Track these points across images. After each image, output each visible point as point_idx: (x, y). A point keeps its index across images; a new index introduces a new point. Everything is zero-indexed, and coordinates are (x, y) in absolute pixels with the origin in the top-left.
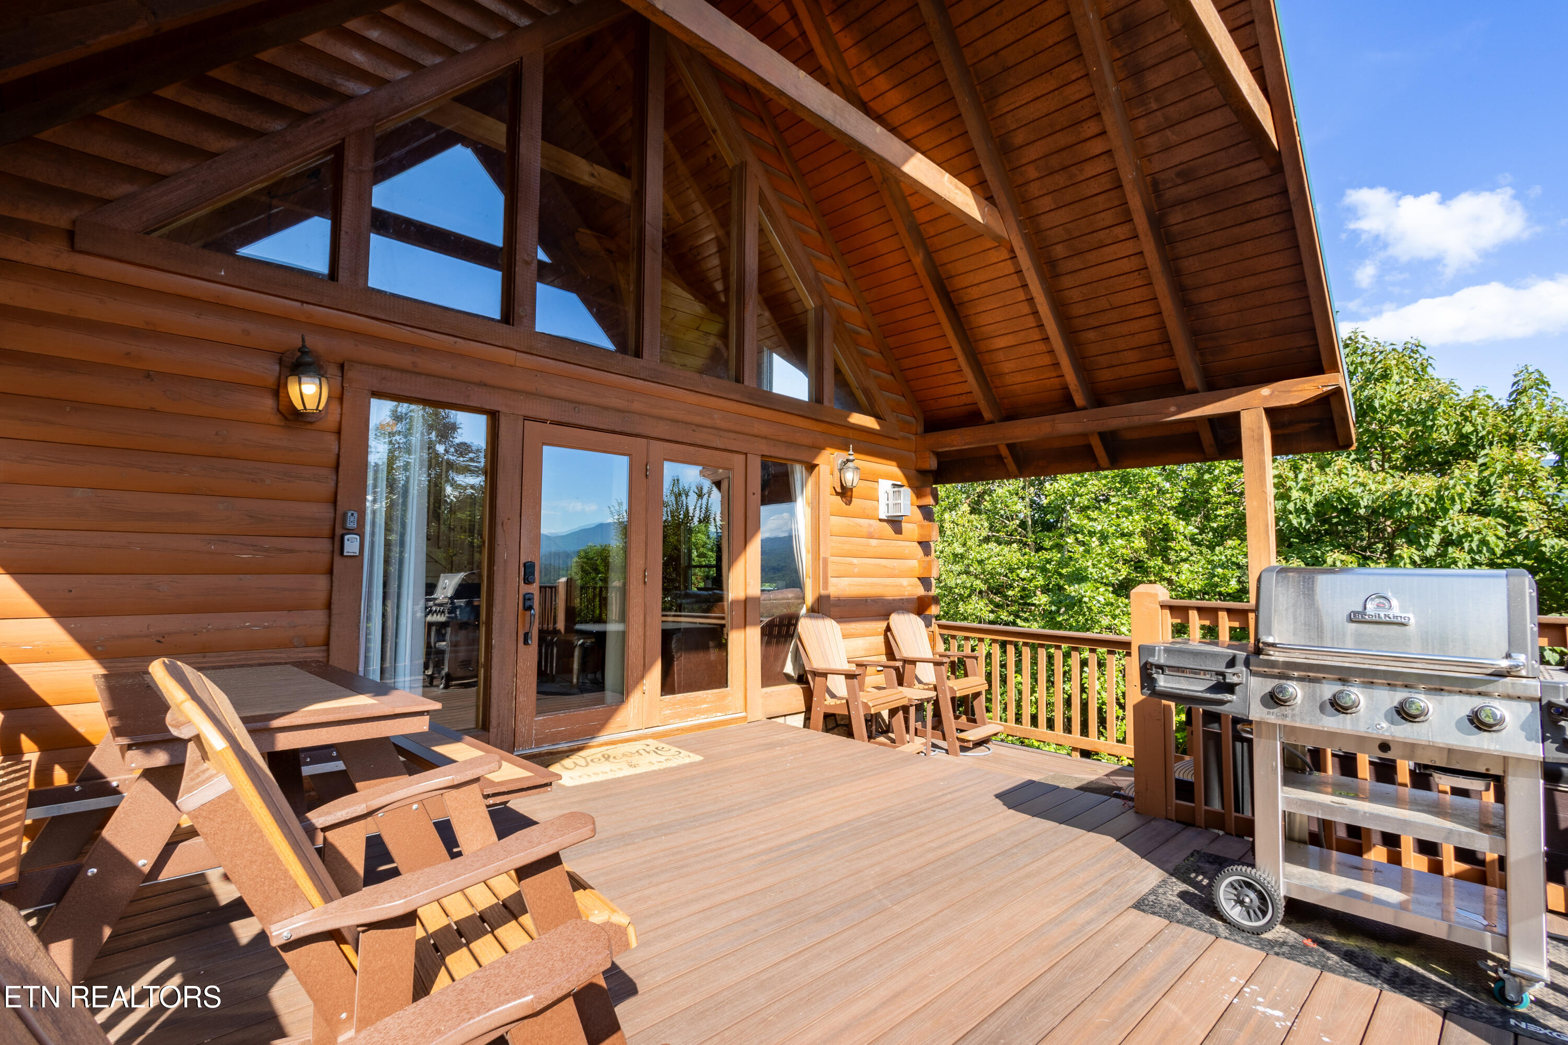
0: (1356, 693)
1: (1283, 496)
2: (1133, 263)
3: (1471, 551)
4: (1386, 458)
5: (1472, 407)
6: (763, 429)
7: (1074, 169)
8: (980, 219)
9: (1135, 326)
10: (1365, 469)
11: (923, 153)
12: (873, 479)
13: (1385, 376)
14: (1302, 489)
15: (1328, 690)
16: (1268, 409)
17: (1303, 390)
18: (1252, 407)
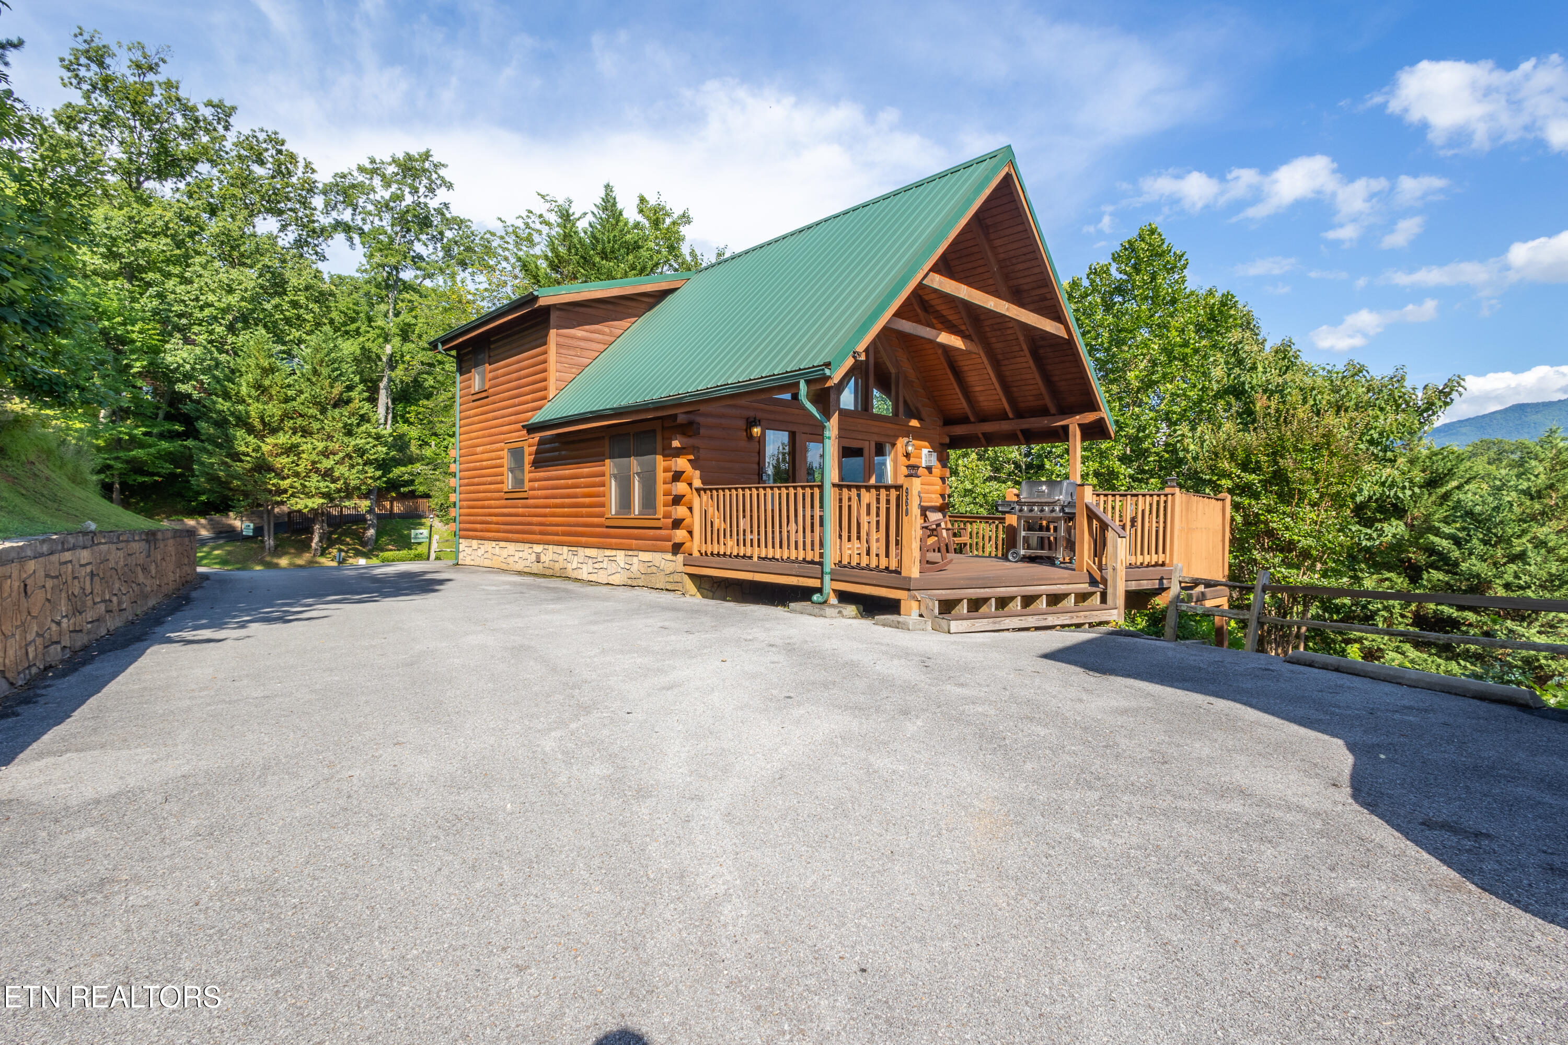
0: (1035, 507)
6: (874, 430)
8: (965, 348)
9: (1028, 388)
12: (919, 448)
15: (1030, 508)
16: (1079, 425)
17: (1089, 417)
18: (1074, 423)
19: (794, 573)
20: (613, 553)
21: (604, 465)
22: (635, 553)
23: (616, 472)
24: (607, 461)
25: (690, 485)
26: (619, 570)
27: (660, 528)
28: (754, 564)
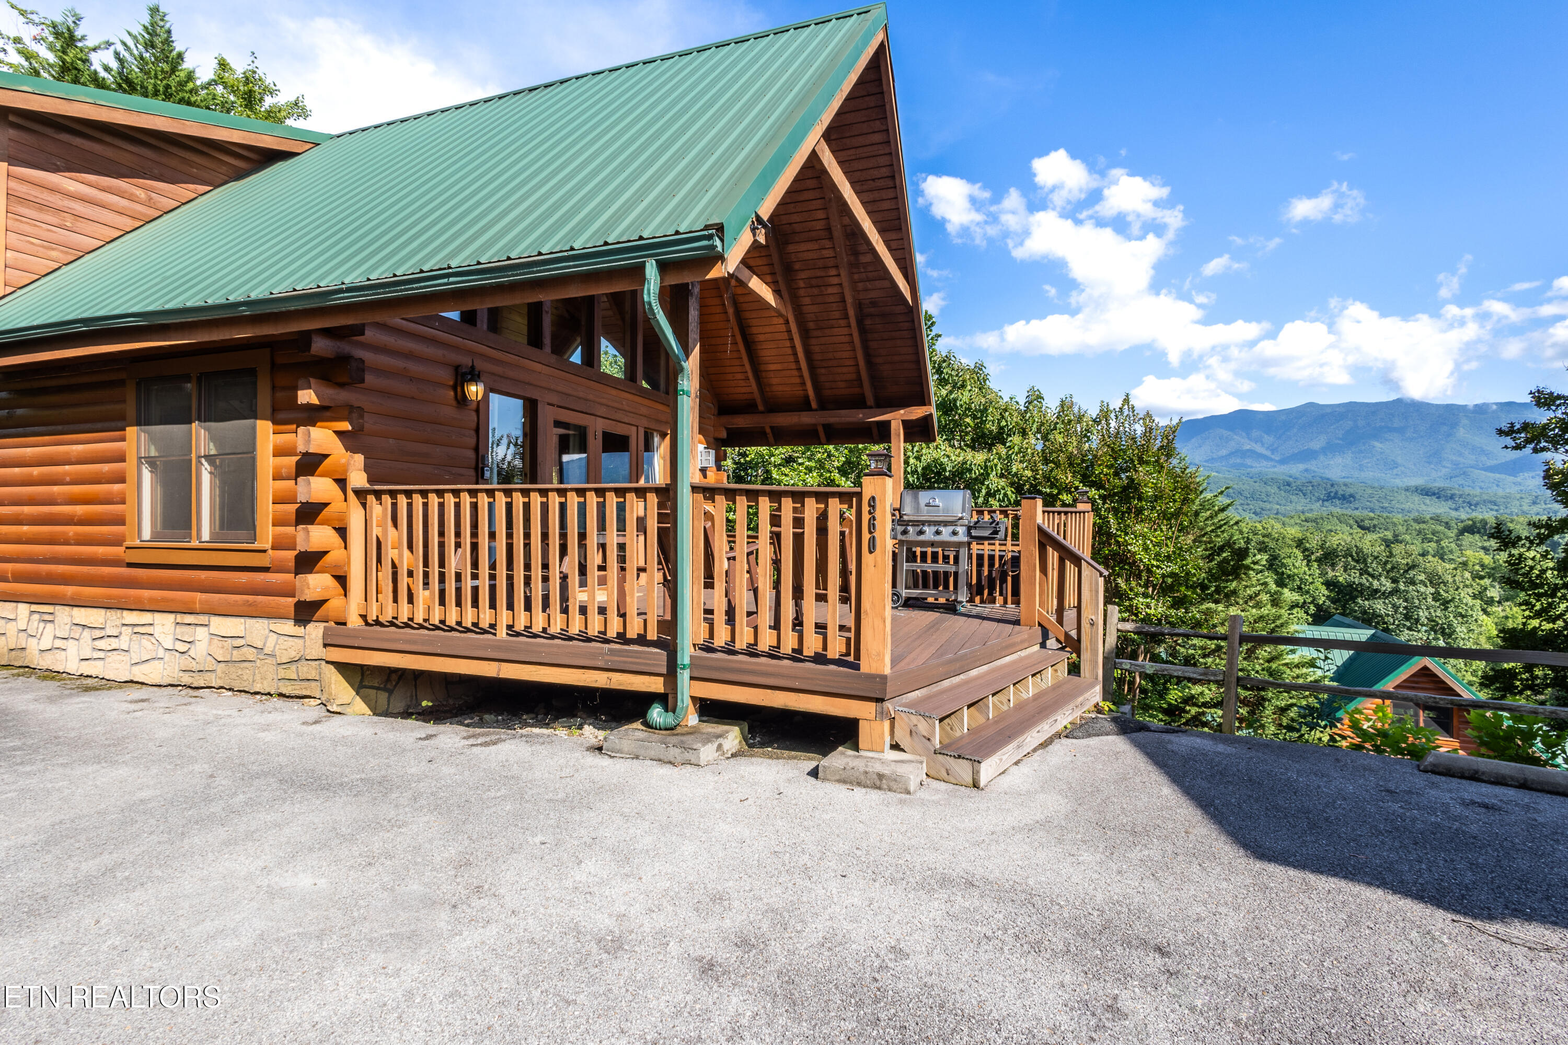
0: (926, 528)
1: (906, 462)
2: (847, 339)
3: (999, 500)
4: (962, 439)
5: (1005, 410)
6: (644, 411)
7: (823, 288)
8: (774, 305)
9: (845, 370)
10: (950, 446)
11: (758, 276)
13: (963, 386)
14: (915, 458)
15: (918, 529)
16: (903, 421)
17: (917, 413)
18: (896, 419)
19: (600, 664)
20: (146, 618)
21: (123, 439)
22: (203, 619)
23: (153, 453)
24: (132, 431)
25: (341, 482)
26: (161, 653)
27: (266, 570)
28: (500, 646)
